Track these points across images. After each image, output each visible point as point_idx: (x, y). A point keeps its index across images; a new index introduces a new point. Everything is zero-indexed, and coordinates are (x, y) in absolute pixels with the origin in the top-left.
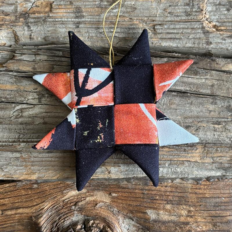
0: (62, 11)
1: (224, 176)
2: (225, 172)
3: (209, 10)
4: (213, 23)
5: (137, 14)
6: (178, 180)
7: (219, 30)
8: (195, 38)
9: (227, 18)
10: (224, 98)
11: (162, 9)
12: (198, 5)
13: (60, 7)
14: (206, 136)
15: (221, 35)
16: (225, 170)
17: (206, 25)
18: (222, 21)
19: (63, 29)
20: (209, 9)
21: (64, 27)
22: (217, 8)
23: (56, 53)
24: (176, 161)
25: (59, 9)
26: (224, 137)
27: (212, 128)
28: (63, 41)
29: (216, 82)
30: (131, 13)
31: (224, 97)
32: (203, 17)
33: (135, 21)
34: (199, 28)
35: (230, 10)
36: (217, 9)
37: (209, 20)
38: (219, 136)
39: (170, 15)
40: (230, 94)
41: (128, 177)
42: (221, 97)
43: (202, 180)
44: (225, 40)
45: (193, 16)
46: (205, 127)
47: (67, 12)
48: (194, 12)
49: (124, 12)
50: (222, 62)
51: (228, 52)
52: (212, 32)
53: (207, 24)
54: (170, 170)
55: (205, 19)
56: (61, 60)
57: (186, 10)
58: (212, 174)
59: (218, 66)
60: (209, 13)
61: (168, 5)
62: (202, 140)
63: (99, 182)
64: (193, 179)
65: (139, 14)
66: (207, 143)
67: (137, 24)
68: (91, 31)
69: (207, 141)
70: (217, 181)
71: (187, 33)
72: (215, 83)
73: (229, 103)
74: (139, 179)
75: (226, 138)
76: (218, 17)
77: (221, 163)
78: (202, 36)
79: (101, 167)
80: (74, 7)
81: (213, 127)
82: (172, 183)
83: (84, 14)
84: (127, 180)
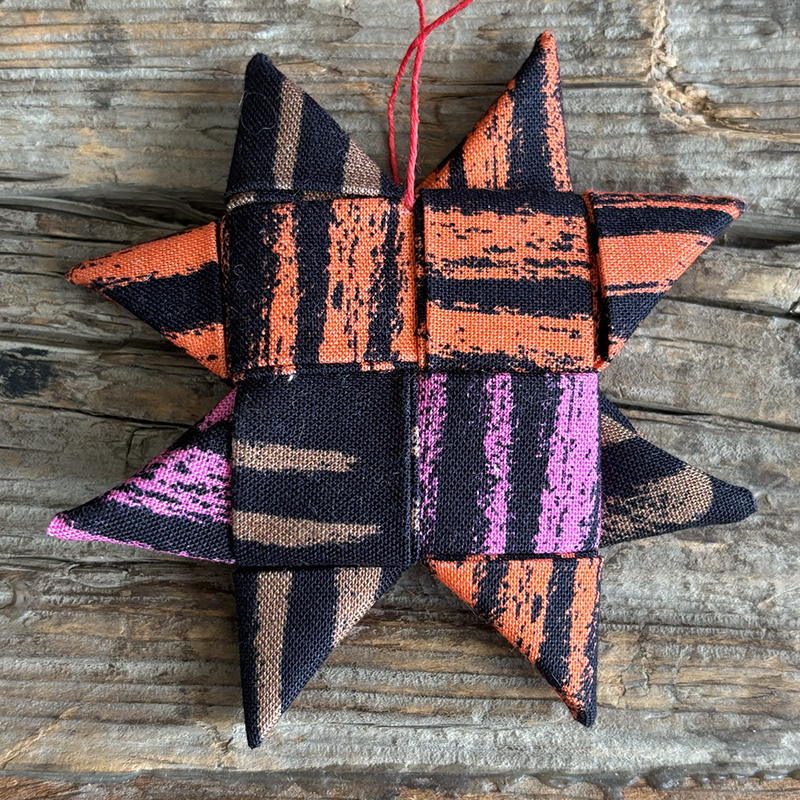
0: (37, 37)
1: (723, 765)
2: (725, 750)
3: (680, 30)
4: (695, 89)
5: (362, 49)
6: (523, 783)
7: (724, 119)
8: (615, 156)
9: (757, 70)
10: (734, 424)
11: (474, 30)
12: (629, 9)
13: (29, 18)
14: (650, 589)
15: (728, 143)
16: (726, 741)
17: (663, 98)
18: (737, 79)
19: (42, 113)
20: (682, 26)
21: (46, 107)
22: (714, 24)
23: (11, 217)
24: (515, 699)
25: (22, 29)
26: (726, 594)
27: (678, 553)
28: (42, 166)
29: (700, 352)
30: (336, 48)
31: (732, 418)
32: (654, 63)
33: (352, 79)
34: (633, 115)
35: (773, 32)
36: (714, 28)
37: (678, 76)
38: (706, 589)
39: (506, 57)
40: (761, 408)
41: (306, 766)
42: (721, 421)
43: (628, 781)
44: (745, 169)
45: (606, 58)
46: (646, 550)
47: (59, 39)
48: (611, 41)
49: (305, 42)
50: (728, 264)
51: (760, 218)
52: (691, 132)
53: (670, 93)
54: (489, 737)
55: (661, 70)
56: (29, 251)
57: (578, 34)
58: (670, 759)
59: (712, 282)
60: (680, 47)
61: (498, 12)
62: (632, 609)
63: (182, 786)
64: (587, 777)
65: (370, 50)
66: (651, 624)
67: (362, 94)
68: (161, 125)
69: (652, 612)
70: (692, 788)
71: (577, 137)
72: (696, 359)
73: (756, 448)
74: (352, 774)
75: (736, 600)
76: (717, 64)
77: (712, 712)
78: (646, 147)
79: (193, 723)
80: (87, 17)
81: (683, 551)
82: (497, 794)
83: (133, 48)
84: (303, 779)
